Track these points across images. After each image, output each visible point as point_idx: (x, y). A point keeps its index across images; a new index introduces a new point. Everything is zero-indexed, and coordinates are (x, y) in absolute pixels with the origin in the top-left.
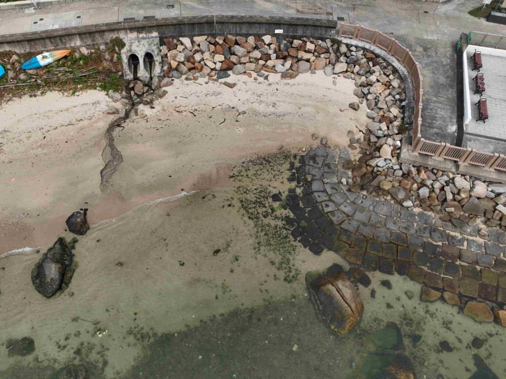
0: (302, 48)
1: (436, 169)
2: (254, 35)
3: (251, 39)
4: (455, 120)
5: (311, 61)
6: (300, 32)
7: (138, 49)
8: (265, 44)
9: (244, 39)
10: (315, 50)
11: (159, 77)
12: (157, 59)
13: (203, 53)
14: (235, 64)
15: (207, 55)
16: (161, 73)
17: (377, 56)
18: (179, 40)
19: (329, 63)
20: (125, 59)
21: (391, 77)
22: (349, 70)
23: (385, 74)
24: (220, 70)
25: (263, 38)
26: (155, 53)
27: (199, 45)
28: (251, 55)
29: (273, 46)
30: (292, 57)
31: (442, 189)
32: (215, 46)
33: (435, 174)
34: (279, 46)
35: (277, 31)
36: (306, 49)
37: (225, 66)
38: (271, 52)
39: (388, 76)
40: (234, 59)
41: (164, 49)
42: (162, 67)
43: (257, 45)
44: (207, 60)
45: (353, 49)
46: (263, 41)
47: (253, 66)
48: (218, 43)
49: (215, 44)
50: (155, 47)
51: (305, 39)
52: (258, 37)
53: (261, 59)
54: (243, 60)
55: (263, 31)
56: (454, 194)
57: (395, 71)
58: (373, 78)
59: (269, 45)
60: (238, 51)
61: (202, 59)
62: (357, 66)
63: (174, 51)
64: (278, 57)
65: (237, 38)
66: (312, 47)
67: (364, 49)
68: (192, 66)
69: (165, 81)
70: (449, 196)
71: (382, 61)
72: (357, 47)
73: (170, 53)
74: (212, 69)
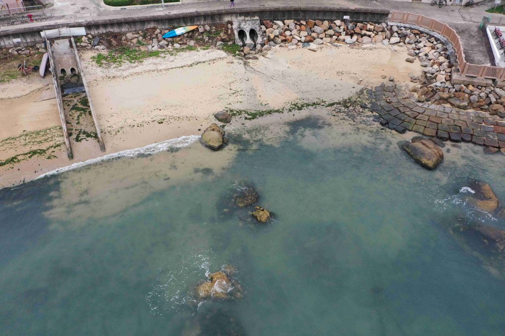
0: (365, 28)
2: (328, 20)
3: (326, 23)
4: (489, 61)
5: (372, 36)
6: (361, 19)
7: (245, 27)
8: (336, 26)
9: (321, 22)
10: (374, 30)
11: (260, 44)
12: (259, 33)
13: (291, 31)
14: (315, 39)
15: (295, 32)
16: (262, 42)
17: (422, 32)
18: (273, 23)
19: (386, 38)
20: (236, 33)
21: (435, 43)
22: (401, 41)
23: (429, 41)
24: (305, 42)
25: (335, 22)
26: (257, 30)
27: (288, 26)
28: (326, 33)
29: (342, 28)
30: (358, 34)
31: (487, 96)
32: (300, 27)
33: (480, 89)
34: (347, 27)
35: (346, 17)
36: (368, 29)
37: (308, 39)
38: (341, 30)
39: (432, 43)
40: (314, 35)
41: (263, 27)
42: (263, 38)
43: (331, 26)
44: (294, 35)
45: (403, 28)
47: (329, 39)
50: (257, 26)
51: (365, 23)
52: (331, 21)
53: (334, 35)
54: (321, 36)
55: (334, 18)
56: (496, 99)
57: (437, 40)
58: (421, 45)
59: (339, 27)
60: (317, 29)
61: (291, 35)
62: (407, 39)
63: (271, 29)
64: (347, 34)
65: (316, 21)
66: (372, 27)
67: (411, 29)
68: (284, 38)
69: (266, 46)
70: (493, 100)
71: (425, 35)
72: (405, 27)
73: (268, 29)
74: (299, 41)
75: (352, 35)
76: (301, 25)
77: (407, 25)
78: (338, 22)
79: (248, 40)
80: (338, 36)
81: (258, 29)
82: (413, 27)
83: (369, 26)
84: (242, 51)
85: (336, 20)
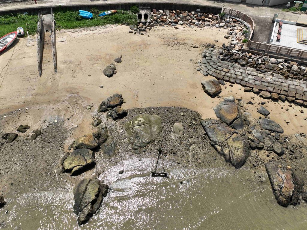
0: (207, 17)
1: (256, 54)
3: (187, 12)
4: (267, 40)
5: (210, 21)
6: (206, 11)
7: (142, 12)
8: (192, 14)
9: (184, 12)
11: (149, 22)
12: (149, 16)
13: (167, 16)
14: (179, 21)
15: (168, 17)
17: (238, 21)
18: (158, 11)
19: (218, 23)
21: (243, 28)
22: (226, 25)
23: (240, 27)
24: (173, 23)
27: (166, 13)
28: (186, 18)
30: (203, 20)
31: (258, 60)
33: (256, 56)
34: (198, 16)
35: (198, 10)
37: (175, 21)
38: (194, 17)
39: (242, 28)
41: (152, 13)
42: (151, 19)
43: (189, 14)
45: (229, 18)
46: (191, 13)
47: (186, 22)
48: (173, 13)
49: (172, 13)
51: (208, 14)
53: (190, 20)
54: (182, 20)
56: (262, 62)
57: (245, 26)
58: (236, 28)
60: (181, 15)
61: (166, 18)
62: (229, 24)
64: (197, 20)
65: (181, 11)
66: (211, 16)
68: (162, 20)
69: (152, 23)
71: (240, 23)
73: (155, 14)
74: (170, 22)
79: (143, 20)
80: (192, 20)
82: (234, 18)
84: (139, 26)
85: (192, 11)
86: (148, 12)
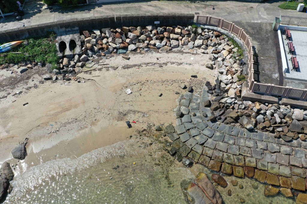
1: (267, 103)
2: (141, 26)
3: (139, 29)
4: (277, 70)
5: (179, 39)
6: (171, 23)
7: (65, 39)
9: (134, 29)
10: (181, 33)
11: (78, 54)
12: (78, 43)
13: (108, 38)
14: (129, 44)
16: (80, 52)
17: (222, 34)
18: (92, 31)
19: (191, 40)
20: (57, 45)
21: (232, 46)
22: (204, 43)
23: (228, 45)
24: (120, 48)
27: (105, 34)
28: (139, 38)
29: (153, 32)
30: (167, 38)
31: (272, 115)
33: (267, 106)
34: (158, 32)
35: (156, 23)
36: (175, 32)
37: (123, 45)
38: (152, 36)
41: (82, 37)
42: (81, 48)
43: (143, 32)
44: (110, 42)
45: (206, 30)
46: (147, 29)
47: (141, 44)
48: (118, 32)
52: (144, 27)
53: (146, 40)
54: (134, 41)
55: (146, 23)
56: (281, 118)
57: (235, 42)
58: (220, 47)
59: (151, 31)
60: (131, 35)
61: (108, 42)
62: (209, 41)
63: (89, 38)
64: (157, 39)
65: (130, 28)
66: (179, 31)
67: (213, 30)
68: (100, 46)
69: (84, 56)
70: (278, 120)
71: (225, 37)
72: (208, 29)
73: (87, 39)
74: (114, 48)
75: (162, 39)
76: (116, 32)
77: (211, 27)
78: (149, 28)
79: (68, 52)
80: (149, 41)
81: (77, 40)
82: (215, 28)
83: (177, 30)
84: (62, 63)
85: (147, 25)
86: (76, 37)
